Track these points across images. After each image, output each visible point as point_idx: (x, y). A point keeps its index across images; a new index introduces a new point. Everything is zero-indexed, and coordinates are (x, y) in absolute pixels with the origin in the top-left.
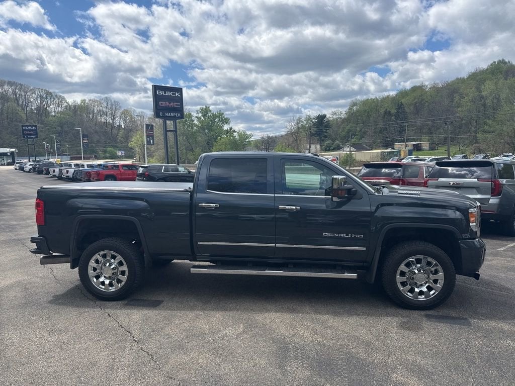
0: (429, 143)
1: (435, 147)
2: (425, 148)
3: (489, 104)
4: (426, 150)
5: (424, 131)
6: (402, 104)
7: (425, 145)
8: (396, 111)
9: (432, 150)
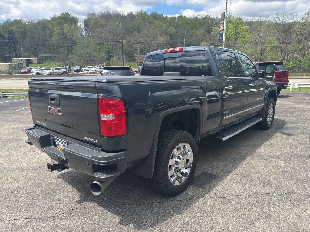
0: (37, 59)
1: (41, 62)
2: (35, 62)
3: (68, 38)
4: (35, 63)
5: (31, 51)
6: (12, 31)
7: (35, 60)
8: (8, 35)
9: (39, 63)
